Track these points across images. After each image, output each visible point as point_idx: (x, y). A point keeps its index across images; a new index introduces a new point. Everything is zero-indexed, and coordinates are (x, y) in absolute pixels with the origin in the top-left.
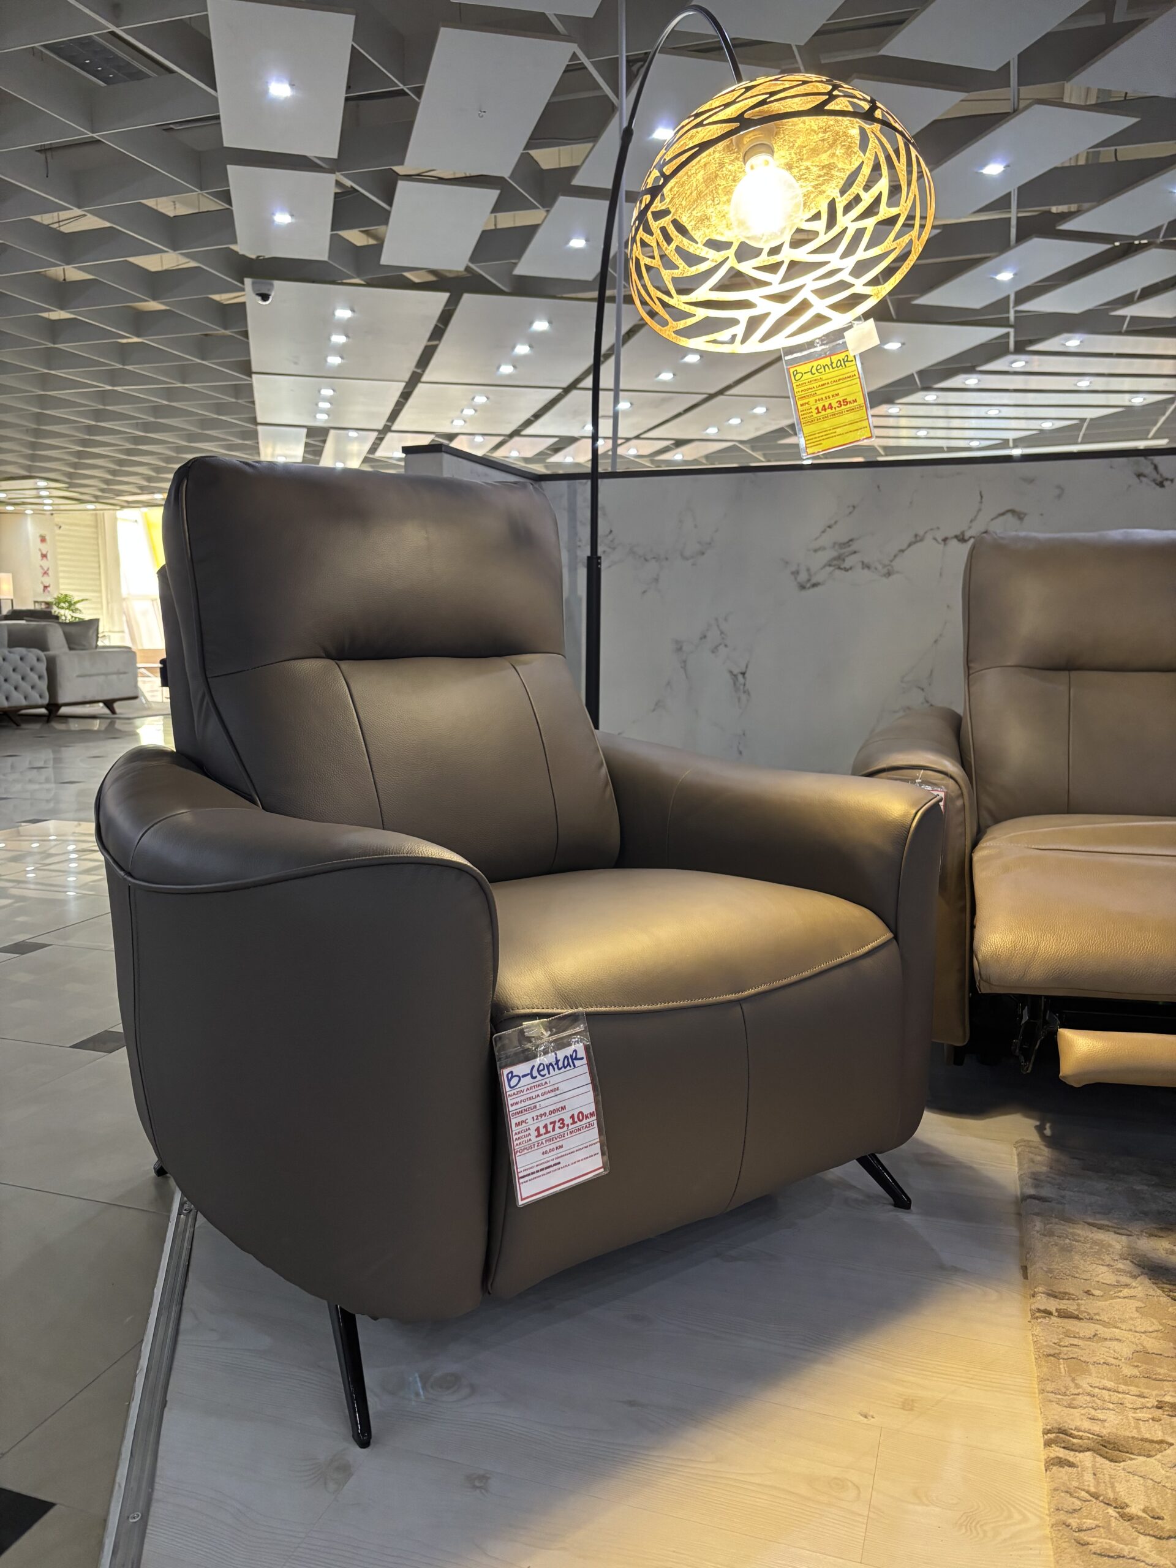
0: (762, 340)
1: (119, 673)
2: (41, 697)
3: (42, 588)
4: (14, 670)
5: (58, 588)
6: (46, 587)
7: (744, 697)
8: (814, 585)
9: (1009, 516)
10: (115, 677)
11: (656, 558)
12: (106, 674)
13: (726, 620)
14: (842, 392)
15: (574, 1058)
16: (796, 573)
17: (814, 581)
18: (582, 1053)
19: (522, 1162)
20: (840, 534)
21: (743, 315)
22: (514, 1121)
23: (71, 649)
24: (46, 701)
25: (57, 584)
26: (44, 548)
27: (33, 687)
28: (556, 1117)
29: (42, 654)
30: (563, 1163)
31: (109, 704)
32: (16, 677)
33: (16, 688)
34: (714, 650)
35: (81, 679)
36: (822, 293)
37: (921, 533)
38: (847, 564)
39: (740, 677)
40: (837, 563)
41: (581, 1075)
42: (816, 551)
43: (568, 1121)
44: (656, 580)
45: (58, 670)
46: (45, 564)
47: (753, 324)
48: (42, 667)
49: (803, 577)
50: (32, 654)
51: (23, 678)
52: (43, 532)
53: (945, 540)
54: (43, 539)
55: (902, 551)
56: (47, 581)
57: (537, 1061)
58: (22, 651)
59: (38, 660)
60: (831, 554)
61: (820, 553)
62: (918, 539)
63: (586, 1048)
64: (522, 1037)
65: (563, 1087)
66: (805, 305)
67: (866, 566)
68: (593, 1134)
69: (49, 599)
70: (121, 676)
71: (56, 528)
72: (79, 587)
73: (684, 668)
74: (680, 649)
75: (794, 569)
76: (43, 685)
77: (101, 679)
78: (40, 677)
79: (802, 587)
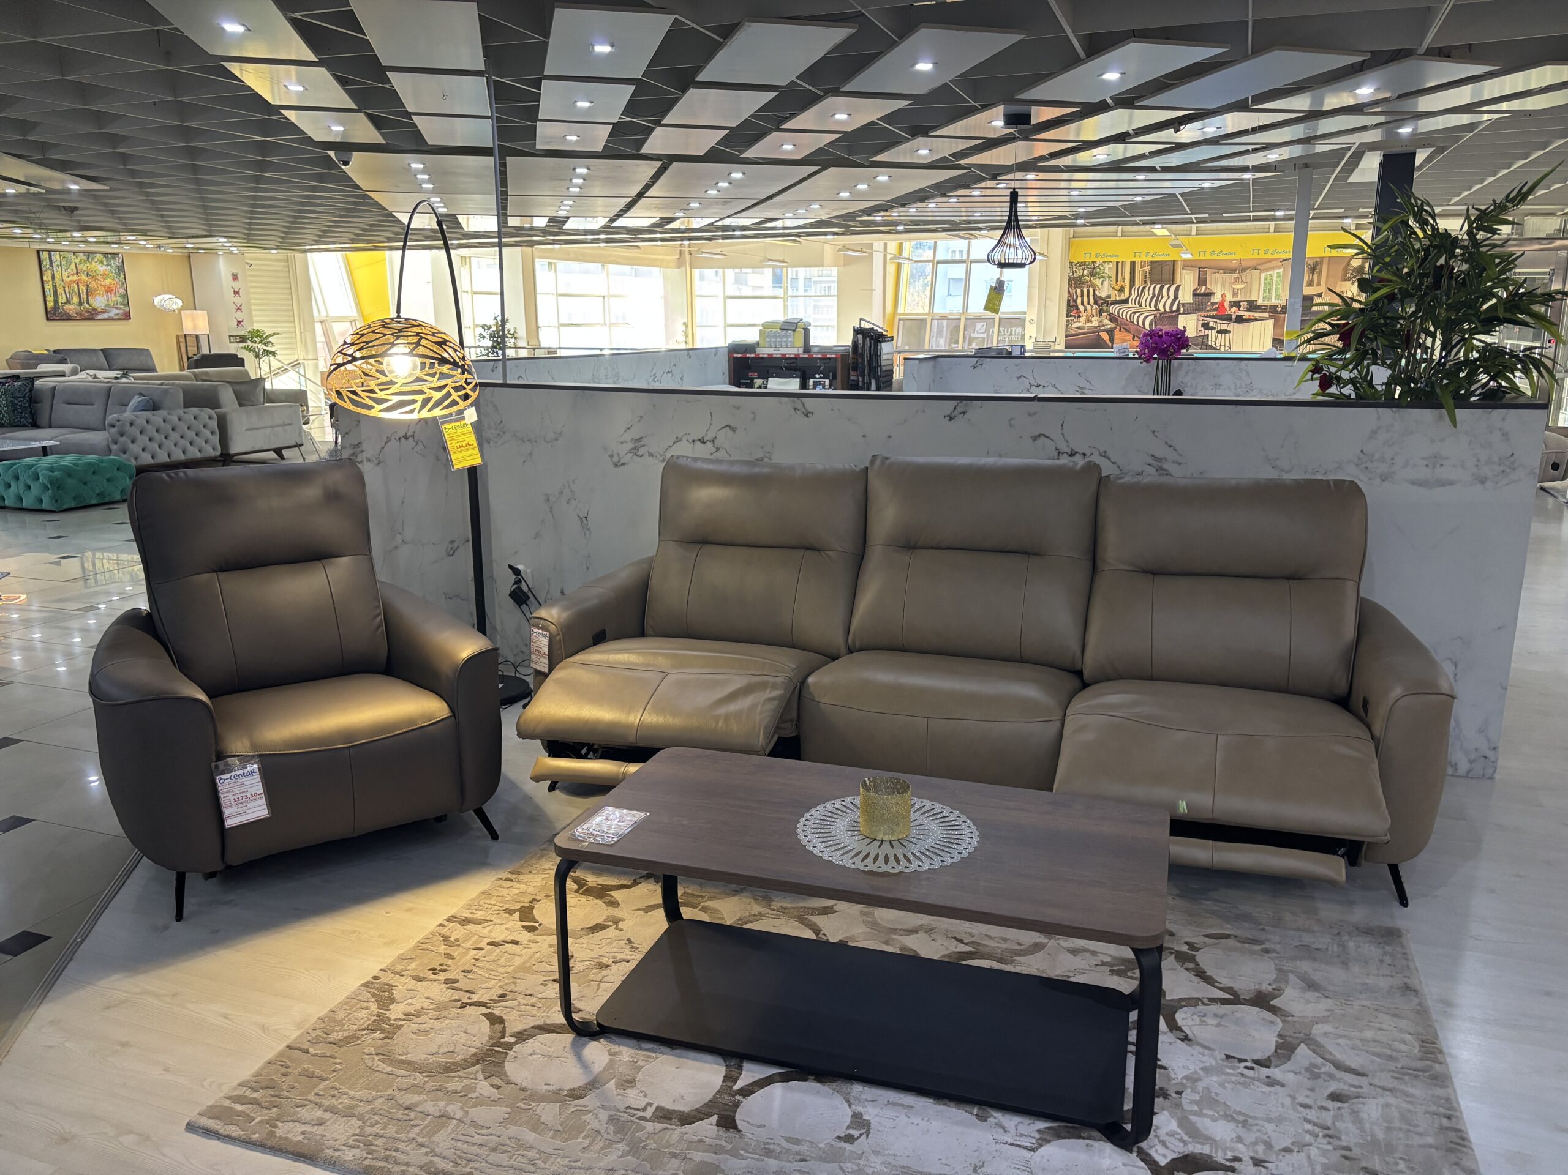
0: (429, 411)
1: (284, 425)
2: (213, 449)
3: (236, 323)
4: (189, 428)
5: (252, 322)
6: (239, 322)
7: (588, 532)
8: (623, 464)
9: (728, 428)
10: (280, 429)
11: (530, 441)
12: (272, 427)
13: (573, 482)
14: (467, 440)
15: (253, 772)
16: (612, 456)
17: (622, 462)
18: (257, 770)
19: (227, 812)
20: (635, 433)
21: (420, 398)
22: (222, 796)
23: (241, 405)
24: (219, 453)
25: (251, 316)
26: (237, 285)
27: (206, 442)
28: (243, 795)
29: (212, 412)
30: (247, 812)
31: (278, 451)
32: (191, 434)
33: (191, 443)
34: (568, 502)
35: (249, 432)
36: (456, 389)
37: (680, 436)
38: (640, 453)
39: (584, 519)
40: (634, 451)
41: (256, 779)
42: (622, 443)
43: (249, 796)
44: (531, 454)
45: (229, 427)
46: (237, 300)
47: (426, 401)
48: (214, 424)
49: (616, 459)
50: (205, 413)
51: (197, 435)
52: (235, 271)
53: (693, 441)
54: (235, 278)
55: (670, 447)
56: (240, 316)
57: (233, 774)
58: (195, 410)
59: (210, 418)
60: (632, 445)
61: (624, 445)
62: (678, 440)
63: (259, 768)
64: (227, 764)
65: (246, 783)
66: (449, 395)
67: (651, 455)
68: (263, 801)
69: (243, 333)
70: (287, 427)
71: (247, 267)
72: (273, 319)
73: (551, 512)
74: (548, 500)
75: (610, 453)
76: (216, 439)
77: (268, 430)
78: (212, 433)
79: (616, 465)
